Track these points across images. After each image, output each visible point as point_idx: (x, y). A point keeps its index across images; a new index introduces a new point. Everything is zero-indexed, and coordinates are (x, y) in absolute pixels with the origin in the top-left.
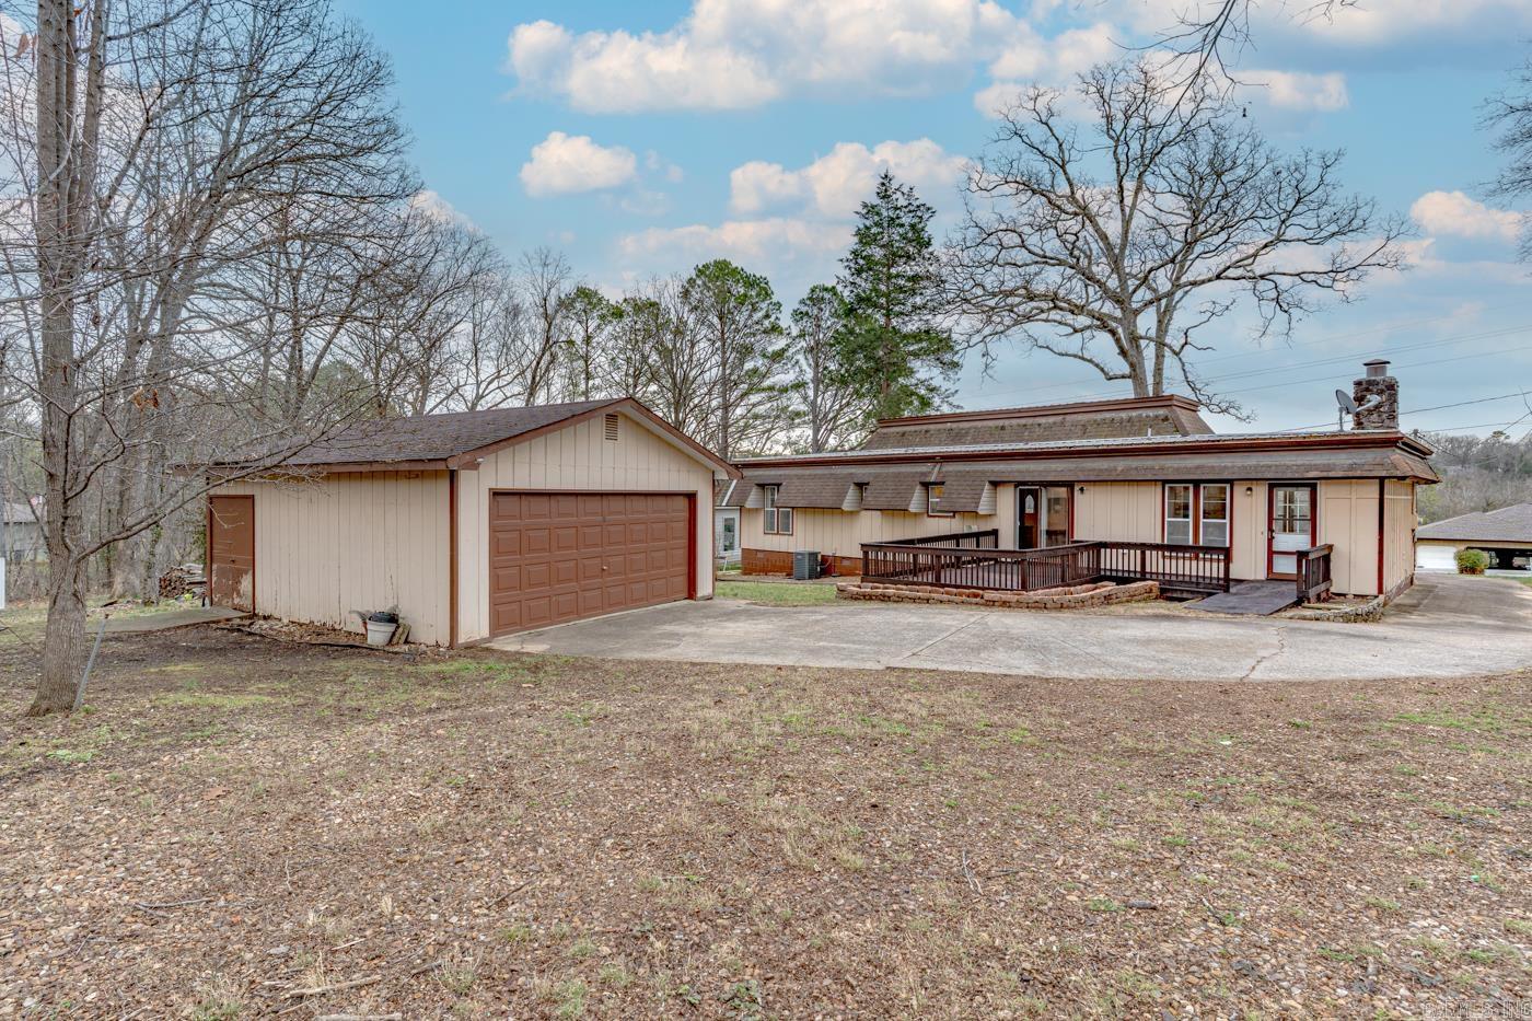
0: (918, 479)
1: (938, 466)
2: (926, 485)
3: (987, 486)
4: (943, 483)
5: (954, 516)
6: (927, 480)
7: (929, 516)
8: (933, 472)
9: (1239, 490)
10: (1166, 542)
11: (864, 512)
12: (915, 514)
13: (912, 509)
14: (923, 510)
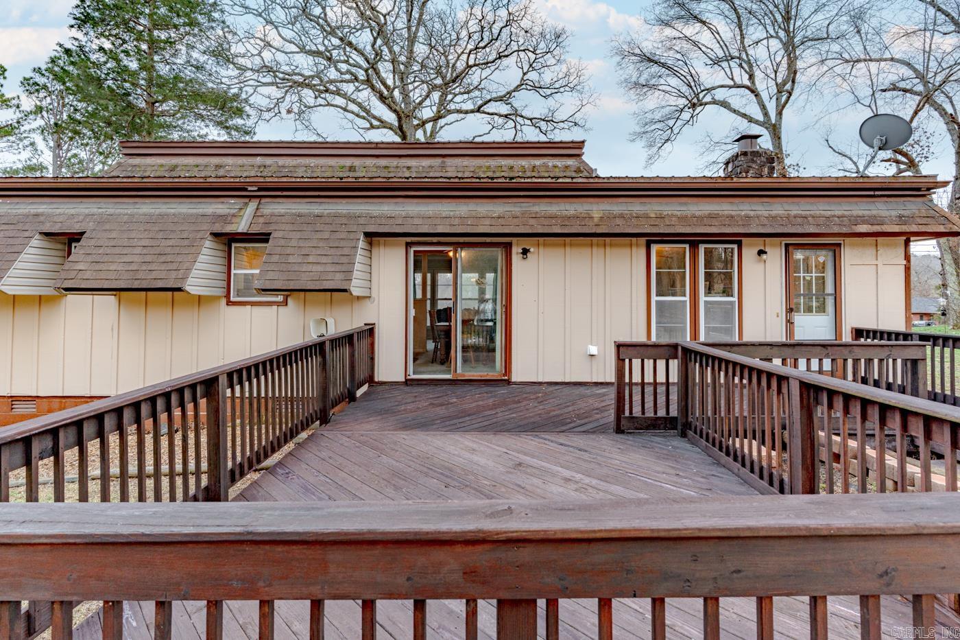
0: (208, 227)
1: (253, 205)
2: (227, 240)
3: (362, 244)
4: (264, 238)
5: (285, 303)
6: (229, 229)
7: (229, 303)
8: (244, 218)
9: (749, 253)
10: (654, 339)
11: (72, 298)
12: (200, 299)
13: (194, 286)
14: (221, 292)
